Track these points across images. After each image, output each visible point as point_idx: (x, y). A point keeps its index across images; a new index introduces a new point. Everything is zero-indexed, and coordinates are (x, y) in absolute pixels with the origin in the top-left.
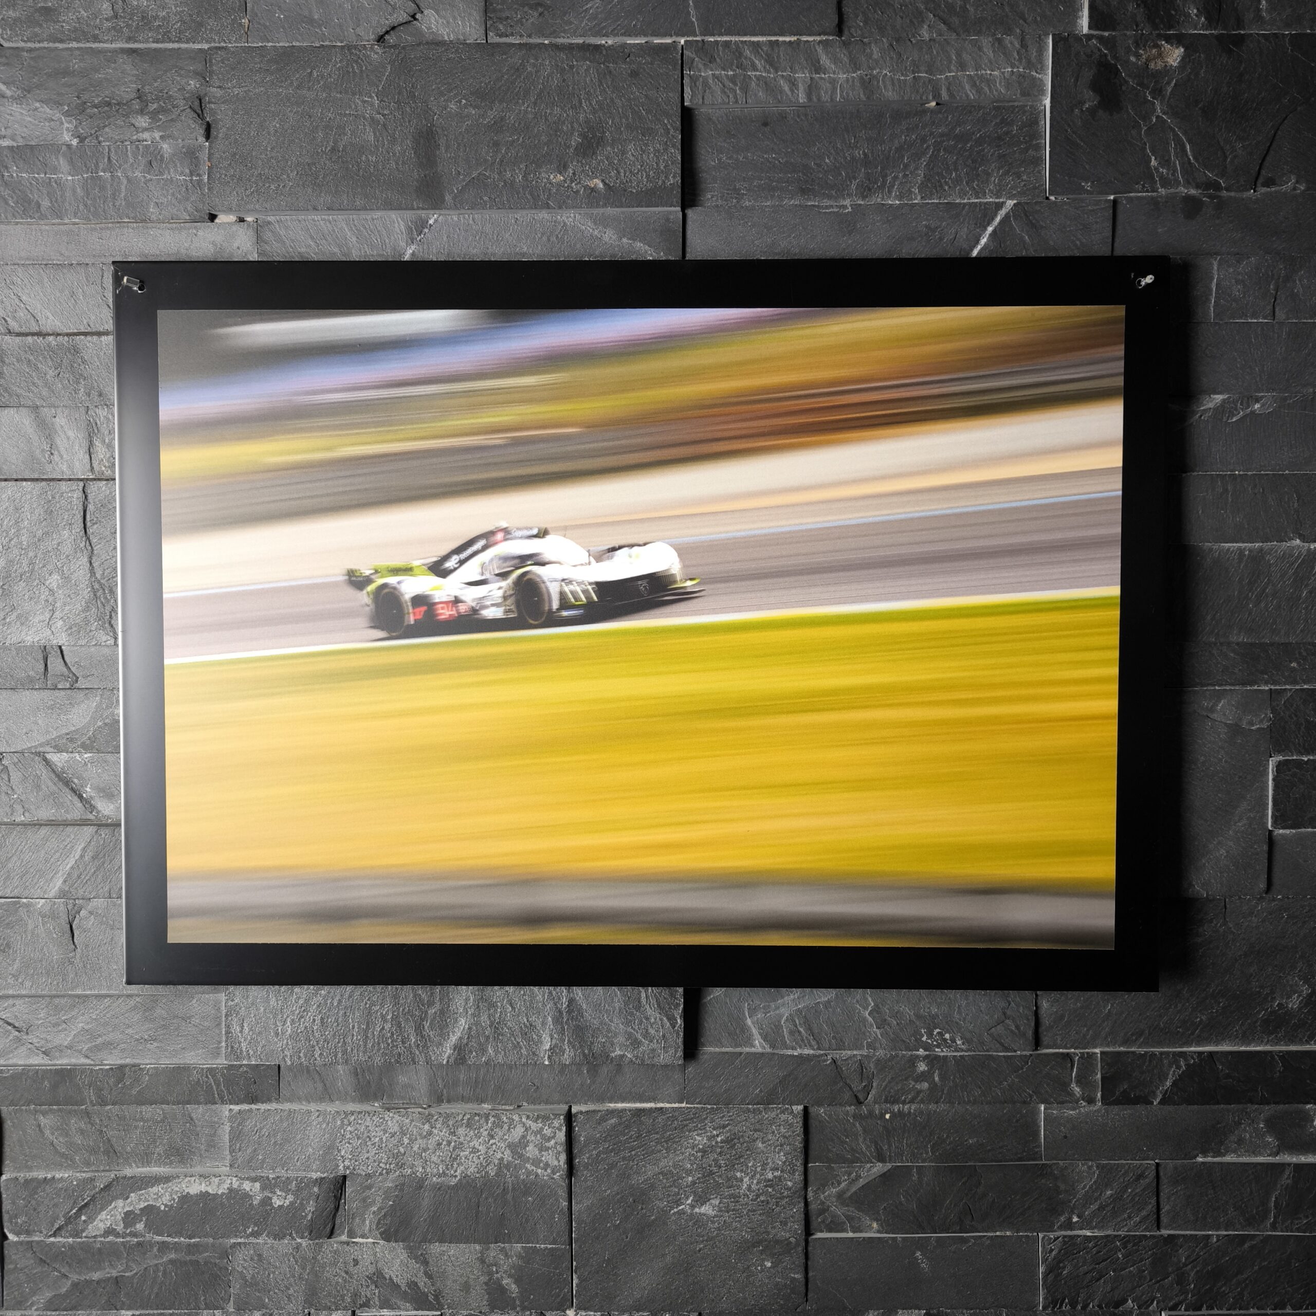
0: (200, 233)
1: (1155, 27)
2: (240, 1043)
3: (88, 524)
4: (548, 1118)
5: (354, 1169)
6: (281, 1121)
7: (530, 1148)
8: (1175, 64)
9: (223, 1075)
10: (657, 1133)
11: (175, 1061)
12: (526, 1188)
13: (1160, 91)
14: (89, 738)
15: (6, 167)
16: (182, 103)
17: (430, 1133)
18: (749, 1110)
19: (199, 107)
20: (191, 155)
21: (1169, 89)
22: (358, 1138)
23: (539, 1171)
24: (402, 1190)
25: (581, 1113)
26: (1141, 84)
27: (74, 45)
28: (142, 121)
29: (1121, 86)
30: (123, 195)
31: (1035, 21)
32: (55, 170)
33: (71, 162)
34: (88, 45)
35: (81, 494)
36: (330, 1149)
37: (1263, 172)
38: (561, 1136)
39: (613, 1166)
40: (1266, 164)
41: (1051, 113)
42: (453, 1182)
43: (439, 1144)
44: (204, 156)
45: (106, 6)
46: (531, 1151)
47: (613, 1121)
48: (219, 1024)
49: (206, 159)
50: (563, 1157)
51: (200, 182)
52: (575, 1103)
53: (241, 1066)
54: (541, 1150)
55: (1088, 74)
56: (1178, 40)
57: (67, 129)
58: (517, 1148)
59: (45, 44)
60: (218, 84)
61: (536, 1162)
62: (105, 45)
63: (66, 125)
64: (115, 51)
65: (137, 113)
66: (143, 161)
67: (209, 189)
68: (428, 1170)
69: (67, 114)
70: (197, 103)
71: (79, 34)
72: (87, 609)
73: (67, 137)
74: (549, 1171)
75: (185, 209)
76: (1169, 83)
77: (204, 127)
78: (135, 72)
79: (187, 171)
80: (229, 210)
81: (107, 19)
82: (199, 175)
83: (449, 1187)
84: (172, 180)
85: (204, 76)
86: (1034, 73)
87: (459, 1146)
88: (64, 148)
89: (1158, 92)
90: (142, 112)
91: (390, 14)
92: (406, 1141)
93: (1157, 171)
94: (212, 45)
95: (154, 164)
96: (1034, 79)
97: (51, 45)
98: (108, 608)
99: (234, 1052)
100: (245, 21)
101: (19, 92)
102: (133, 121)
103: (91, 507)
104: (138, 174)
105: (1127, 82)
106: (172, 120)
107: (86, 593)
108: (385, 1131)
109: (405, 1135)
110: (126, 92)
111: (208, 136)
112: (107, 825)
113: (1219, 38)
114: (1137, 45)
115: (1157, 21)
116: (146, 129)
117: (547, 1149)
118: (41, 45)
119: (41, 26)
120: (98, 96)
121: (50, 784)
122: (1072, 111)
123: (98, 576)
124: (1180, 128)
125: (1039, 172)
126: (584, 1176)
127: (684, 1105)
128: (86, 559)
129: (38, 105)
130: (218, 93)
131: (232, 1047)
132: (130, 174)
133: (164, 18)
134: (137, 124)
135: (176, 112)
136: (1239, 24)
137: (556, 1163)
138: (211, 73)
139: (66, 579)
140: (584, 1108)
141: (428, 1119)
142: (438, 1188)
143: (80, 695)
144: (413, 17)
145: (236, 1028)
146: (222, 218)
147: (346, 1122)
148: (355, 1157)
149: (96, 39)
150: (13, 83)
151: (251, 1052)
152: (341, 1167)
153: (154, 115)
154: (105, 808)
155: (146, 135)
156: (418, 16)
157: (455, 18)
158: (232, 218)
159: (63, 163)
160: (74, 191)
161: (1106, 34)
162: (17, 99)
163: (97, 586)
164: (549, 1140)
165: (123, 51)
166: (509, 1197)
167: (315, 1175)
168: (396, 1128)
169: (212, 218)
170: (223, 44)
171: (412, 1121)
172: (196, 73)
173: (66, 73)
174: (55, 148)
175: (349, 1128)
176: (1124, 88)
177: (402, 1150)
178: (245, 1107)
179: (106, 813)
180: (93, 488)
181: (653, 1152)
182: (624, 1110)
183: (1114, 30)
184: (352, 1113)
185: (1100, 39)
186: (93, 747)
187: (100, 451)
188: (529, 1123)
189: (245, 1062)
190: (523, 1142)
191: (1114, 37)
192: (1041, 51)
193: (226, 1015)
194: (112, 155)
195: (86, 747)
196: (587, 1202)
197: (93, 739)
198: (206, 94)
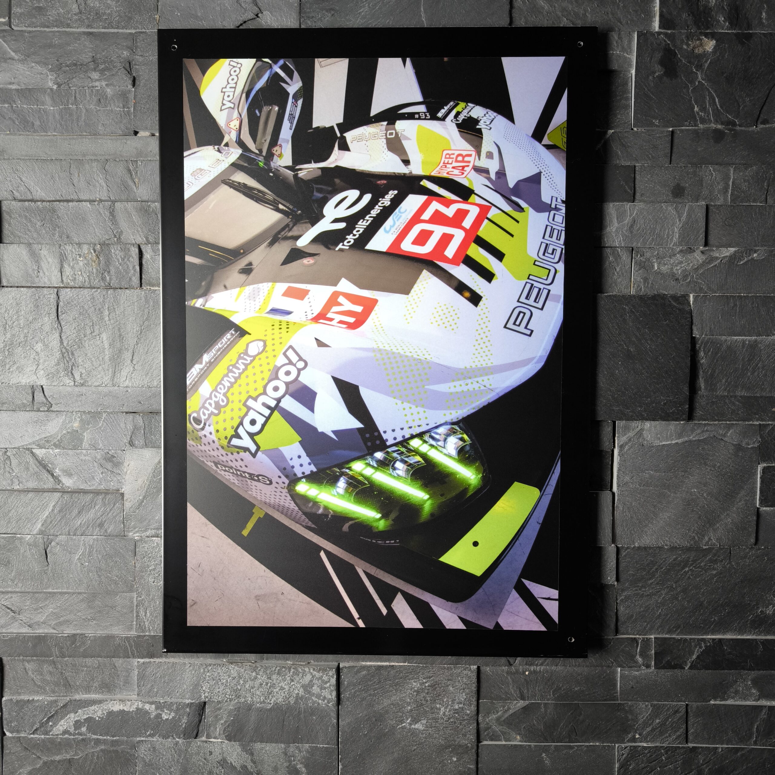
0: (129, 142)
1: (699, 28)
2: (144, 622)
3: (60, 314)
4: (326, 670)
5: (211, 698)
6: (168, 669)
7: (315, 687)
8: (710, 50)
9: (134, 641)
10: (390, 680)
11: (106, 632)
12: (313, 711)
13: (701, 66)
14: (58, 441)
15: (14, 101)
16: (119, 64)
17: (256, 678)
18: (445, 668)
19: (129, 67)
20: (124, 96)
21: (706, 65)
22: (213, 680)
23: (320, 701)
24: (239, 711)
25: (346, 667)
26: (689, 62)
27: (56, 29)
28: (95, 75)
29: (677, 63)
30: (83, 119)
31: (627, 23)
32: (43, 104)
33: (53, 99)
34: (64, 29)
35: (55, 296)
36: (197, 686)
37: (762, 116)
38: (334, 681)
39: (363, 699)
40: (764, 110)
41: (635, 78)
42: (269, 706)
43: (261, 684)
44: (131, 96)
45: (75, 6)
46: (315, 689)
47: (364, 673)
48: (132, 611)
49: (133, 98)
50: (334, 694)
51: (129, 112)
52: (342, 662)
53: (145, 636)
54: (321, 689)
55: (658, 56)
56: (712, 36)
57: (51, 79)
58: (307, 688)
59: (38, 29)
60: (140, 54)
61: (318, 696)
62: (74, 30)
63: (50, 77)
64: (80, 33)
65: (92, 70)
66: (95, 99)
67: (134, 116)
68: (255, 699)
69: (51, 70)
70: (128, 65)
71: (59, 23)
72: (58, 364)
73: (50, 84)
74: (326, 701)
75: (120, 128)
76: (706, 62)
77: (132, 79)
78: (91, 46)
79: (121, 105)
80: (146, 129)
81: (75, 14)
82: (128, 108)
83: (267, 710)
84: (112, 111)
85: (132, 49)
86: (625, 55)
87: (273, 686)
88: (49, 90)
89: (699, 67)
90: (95, 70)
91: (243, 14)
92: (242, 682)
93: (698, 114)
94: (138, 30)
95: (102, 101)
96: (626, 58)
97: (42, 29)
98: (71, 364)
99: (141, 627)
100: (157, 17)
101: (23, 57)
102: (90, 75)
103: (61, 304)
104: (92, 106)
105: (681, 60)
106: (113, 75)
107: (58, 355)
108: (229, 676)
109: (241, 678)
110: (86, 57)
111: (134, 85)
112: (68, 492)
113: (737, 35)
114: (688, 39)
115: (700, 24)
116: (97, 80)
117: (325, 688)
118: (36, 29)
119: (36, 18)
120: (69, 60)
121: (35, 467)
122: (648, 77)
123: (65, 344)
124: (712, 89)
125: (628, 114)
126: (346, 705)
127: (406, 664)
128: (57, 335)
129: (33, 64)
130: (141, 59)
131: (140, 625)
132: (87, 107)
133: (109, 14)
134: (92, 77)
135: (115, 70)
136: (749, 27)
137: (330, 697)
138: (137, 47)
139: (46, 346)
140: (347, 664)
141: (255, 669)
142: (260, 710)
143: (53, 415)
144: (257, 15)
145: (142, 613)
146: (141, 134)
147: (206, 670)
148: (211, 692)
149: (68, 26)
150: (19, 51)
151: (151, 628)
152: (203, 697)
153: (102, 72)
154: (68, 482)
155: (97, 84)
156: (260, 15)
157: (281, 16)
158: (147, 134)
159: (48, 99)
160: (54, 116)
161: (669, 32)
162: (22, 61)
163: (64, 350)
164: (326, 683)
165: (84, 33)
166: (302, 716)
167: (187, 701)
168: (236, 675)
169: (136, 133)
170: (143, 30)
171: (245, 670)
172: (128, 47)
173: (50, 46)
174: (43, 91)
175: (208, 674)
176: (679, 64)
177: (239, 687)
178: (147, 660)
179: (68, 485)
180: (63, 292)
181: (387, 692)
182: (371, 666)
183: (674, 29)
184: (210, 665)
185: (666, 34)
186: (60, 446)
187: (68, 270)
188: (315, 673)
189: (147, 634)
190: (311, 684)
191: (674, 33)
192: (630, 41)
193: (137, 606)
194: (77, 95)
195: (56, 446)
196: (348, 720)
197: (61, 441)
198: (133, 60)
